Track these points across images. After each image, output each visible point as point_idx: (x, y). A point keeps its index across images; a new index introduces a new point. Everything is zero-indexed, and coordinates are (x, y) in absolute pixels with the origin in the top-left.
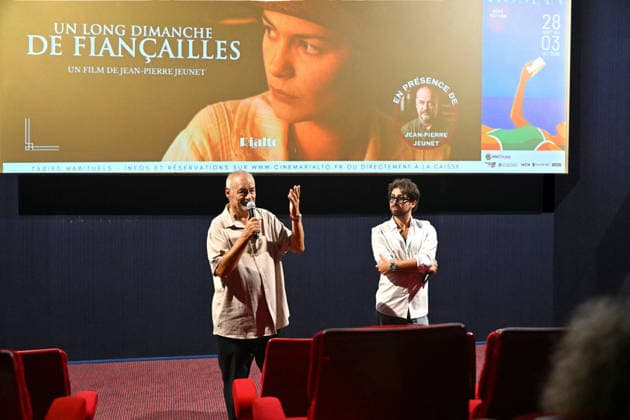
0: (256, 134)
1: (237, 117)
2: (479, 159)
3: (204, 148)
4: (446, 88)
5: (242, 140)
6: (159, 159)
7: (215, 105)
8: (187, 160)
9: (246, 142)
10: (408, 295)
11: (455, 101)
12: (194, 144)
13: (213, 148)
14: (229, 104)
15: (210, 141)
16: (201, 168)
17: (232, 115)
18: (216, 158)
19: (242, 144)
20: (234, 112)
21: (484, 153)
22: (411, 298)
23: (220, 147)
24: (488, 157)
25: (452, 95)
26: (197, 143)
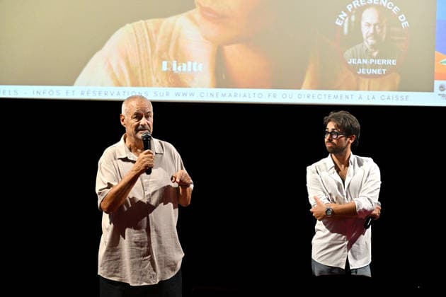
0: (180, 57)
1: (159, 37)
2: (432, 91)
3: (121, 72)
4: (395, 9)
5: (165, 63)
6: (71, 84)
7: (135, 23)
8: (102, 85)
9: (169, 65)
10: (346, 243)
11: (405, 24)
12: (110, 67)
13: (131, 72)
14: (151, 23)
15: (128, 64)
16: (118, 94)
17: (154, 35)
18: (135, 84)
19: (165, 68)
20: (156, 32)
21: (437, 83)
22: (349, 247)
23: (139, 71)
24: (442, 88)
25: (402, 18)
26: (114, 66)
